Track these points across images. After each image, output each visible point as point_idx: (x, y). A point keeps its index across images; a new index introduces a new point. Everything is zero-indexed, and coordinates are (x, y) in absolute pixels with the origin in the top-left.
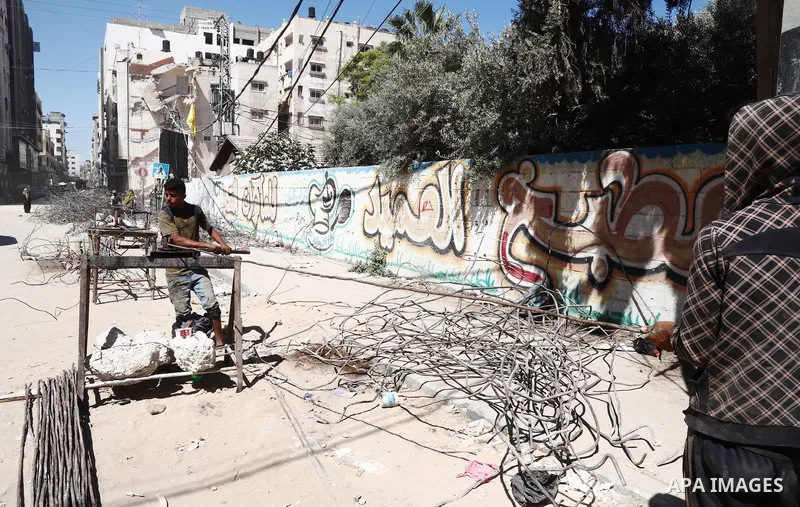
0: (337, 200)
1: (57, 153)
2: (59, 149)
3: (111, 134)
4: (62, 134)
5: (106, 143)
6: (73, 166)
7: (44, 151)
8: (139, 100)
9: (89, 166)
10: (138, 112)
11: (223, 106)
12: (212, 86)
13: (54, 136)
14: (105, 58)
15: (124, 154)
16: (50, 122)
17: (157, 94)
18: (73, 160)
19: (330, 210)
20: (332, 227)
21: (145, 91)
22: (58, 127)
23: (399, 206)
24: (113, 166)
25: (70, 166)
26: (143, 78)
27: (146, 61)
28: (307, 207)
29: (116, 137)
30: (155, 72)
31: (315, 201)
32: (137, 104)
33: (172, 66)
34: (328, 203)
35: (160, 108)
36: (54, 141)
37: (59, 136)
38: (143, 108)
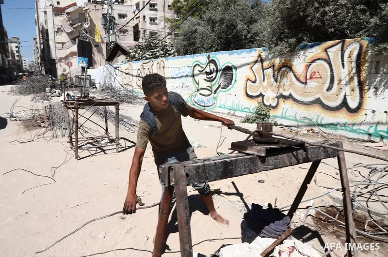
0: (219, 74)
1: (17, 58)
2: (18, 56)
3: (45, 46)
4: (19, 48)
5: (43, 51)
6: (25, 64)
7: (11, 57)
8: (60, 27)
9: (33, 64)
10: (59, 33)
11: (110, 26)
12: (103, 15)
13: (15, 49)
14: (38, 6)
15: (54, 56)
16: (12, 42)
17: (69, 23)
18: (25, 62)
19: (213, 80)
20: (215, 92)
21: (63, 22)
22: (16, 45)
23: (283, 75)
24: (47, 63)
25: (24, 64)
26: (61, 14)
27: (62, 5)
28: (191, 79)
29: (49, 47)
30: (67, 11)
31: (197, 75)
32: (59, 29)
33: (76, 8)
34: (210, 76)
35: (70, 30)
36: (15, 52)
37: (17, 49)
38: (62, 31)
